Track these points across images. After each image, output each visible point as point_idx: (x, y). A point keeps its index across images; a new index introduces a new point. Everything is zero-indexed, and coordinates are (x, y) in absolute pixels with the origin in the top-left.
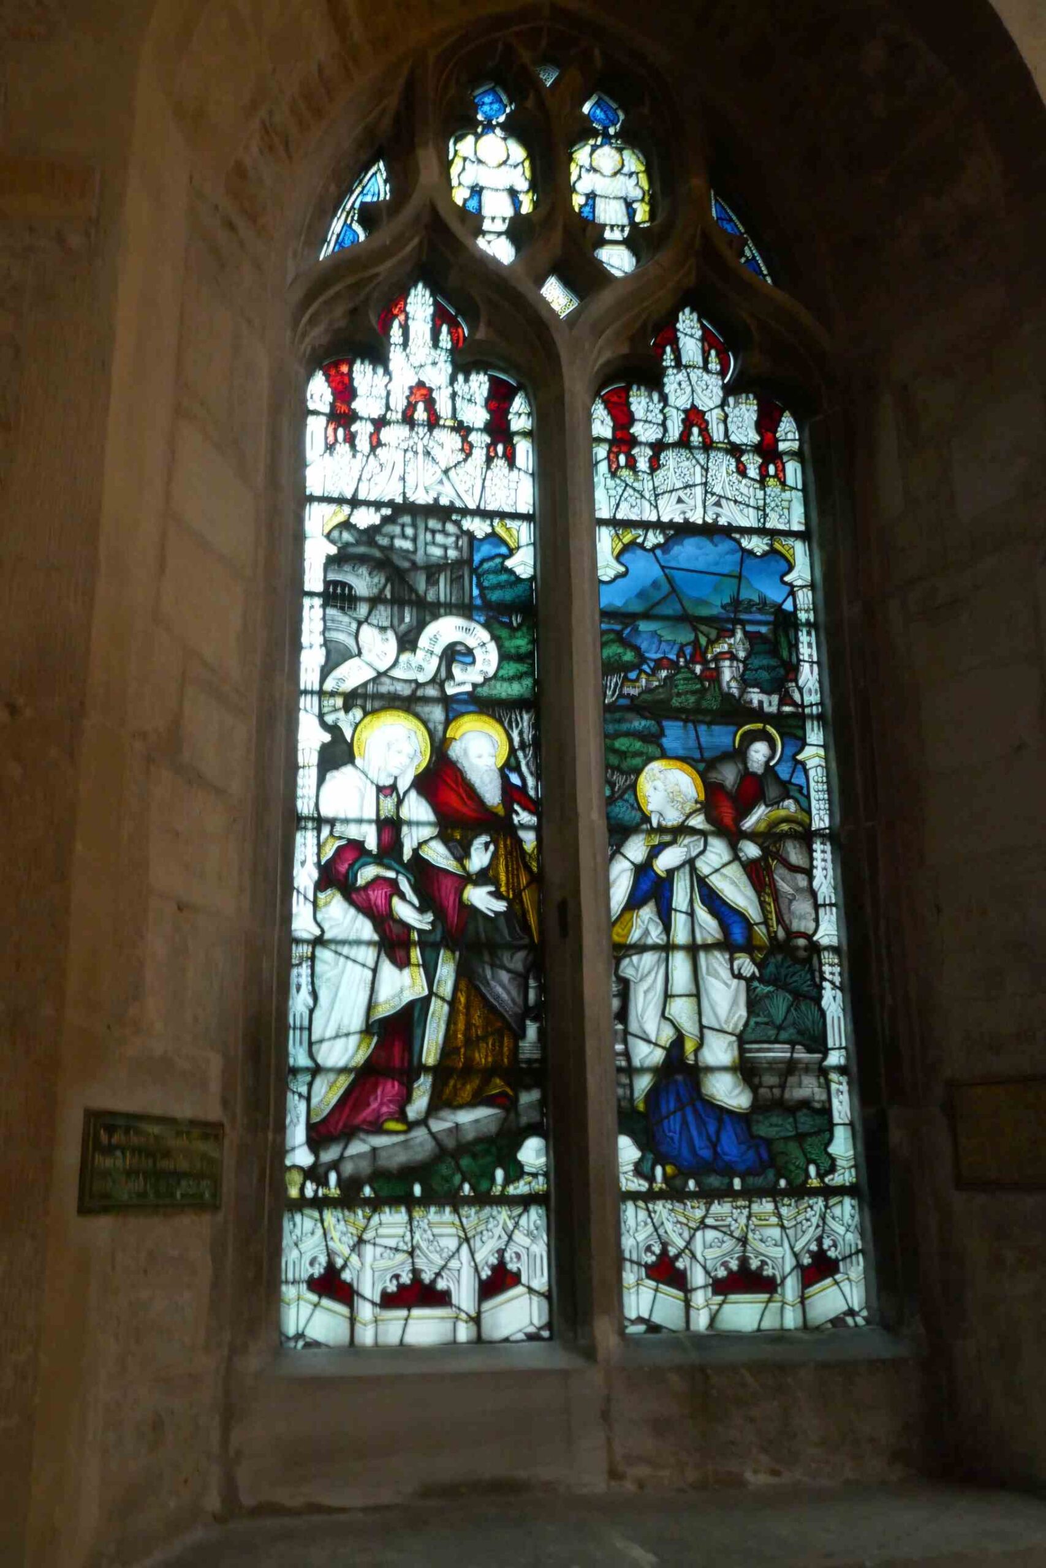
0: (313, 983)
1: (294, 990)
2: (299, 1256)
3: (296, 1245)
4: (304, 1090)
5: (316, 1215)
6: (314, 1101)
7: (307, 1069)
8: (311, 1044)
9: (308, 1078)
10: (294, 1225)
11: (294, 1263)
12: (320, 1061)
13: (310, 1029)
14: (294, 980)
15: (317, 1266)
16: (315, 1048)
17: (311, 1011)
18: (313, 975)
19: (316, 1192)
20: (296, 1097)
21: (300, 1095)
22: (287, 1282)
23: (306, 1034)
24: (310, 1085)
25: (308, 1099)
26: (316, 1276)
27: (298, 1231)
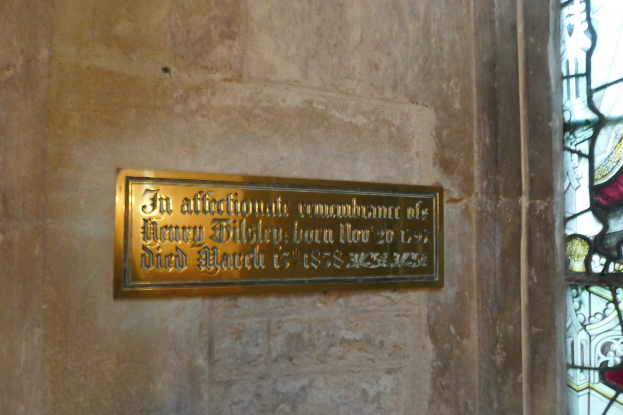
0: (589, 19)
1: (565, 33)
2: (587, 338)
3: (584, 327)
4: (584, 148)
5: (608, 294)
6: (598, 160)
7: (587, 123)
8: (590, 93)
9: (590, 133)
10: (581, 303)
11: (582, 346)
12: (603, 110)
13: (588, 74)
14: (566, 22)
15: (611, 353)
16: (596, 96)
17: (589, 54)
18: (588, 10)
19: (606, 266)
20: (575, 156)
21: (580, 155)
22: (574, 366)
23: (583, 81)
24: (593, 140)
25: (591, 157)
26: (611, 365)
27: (584, 310)
